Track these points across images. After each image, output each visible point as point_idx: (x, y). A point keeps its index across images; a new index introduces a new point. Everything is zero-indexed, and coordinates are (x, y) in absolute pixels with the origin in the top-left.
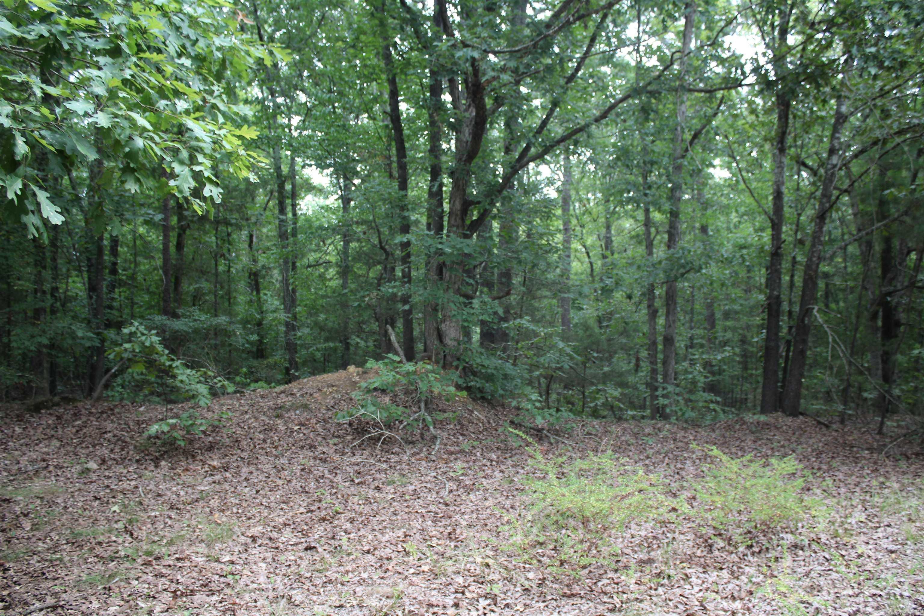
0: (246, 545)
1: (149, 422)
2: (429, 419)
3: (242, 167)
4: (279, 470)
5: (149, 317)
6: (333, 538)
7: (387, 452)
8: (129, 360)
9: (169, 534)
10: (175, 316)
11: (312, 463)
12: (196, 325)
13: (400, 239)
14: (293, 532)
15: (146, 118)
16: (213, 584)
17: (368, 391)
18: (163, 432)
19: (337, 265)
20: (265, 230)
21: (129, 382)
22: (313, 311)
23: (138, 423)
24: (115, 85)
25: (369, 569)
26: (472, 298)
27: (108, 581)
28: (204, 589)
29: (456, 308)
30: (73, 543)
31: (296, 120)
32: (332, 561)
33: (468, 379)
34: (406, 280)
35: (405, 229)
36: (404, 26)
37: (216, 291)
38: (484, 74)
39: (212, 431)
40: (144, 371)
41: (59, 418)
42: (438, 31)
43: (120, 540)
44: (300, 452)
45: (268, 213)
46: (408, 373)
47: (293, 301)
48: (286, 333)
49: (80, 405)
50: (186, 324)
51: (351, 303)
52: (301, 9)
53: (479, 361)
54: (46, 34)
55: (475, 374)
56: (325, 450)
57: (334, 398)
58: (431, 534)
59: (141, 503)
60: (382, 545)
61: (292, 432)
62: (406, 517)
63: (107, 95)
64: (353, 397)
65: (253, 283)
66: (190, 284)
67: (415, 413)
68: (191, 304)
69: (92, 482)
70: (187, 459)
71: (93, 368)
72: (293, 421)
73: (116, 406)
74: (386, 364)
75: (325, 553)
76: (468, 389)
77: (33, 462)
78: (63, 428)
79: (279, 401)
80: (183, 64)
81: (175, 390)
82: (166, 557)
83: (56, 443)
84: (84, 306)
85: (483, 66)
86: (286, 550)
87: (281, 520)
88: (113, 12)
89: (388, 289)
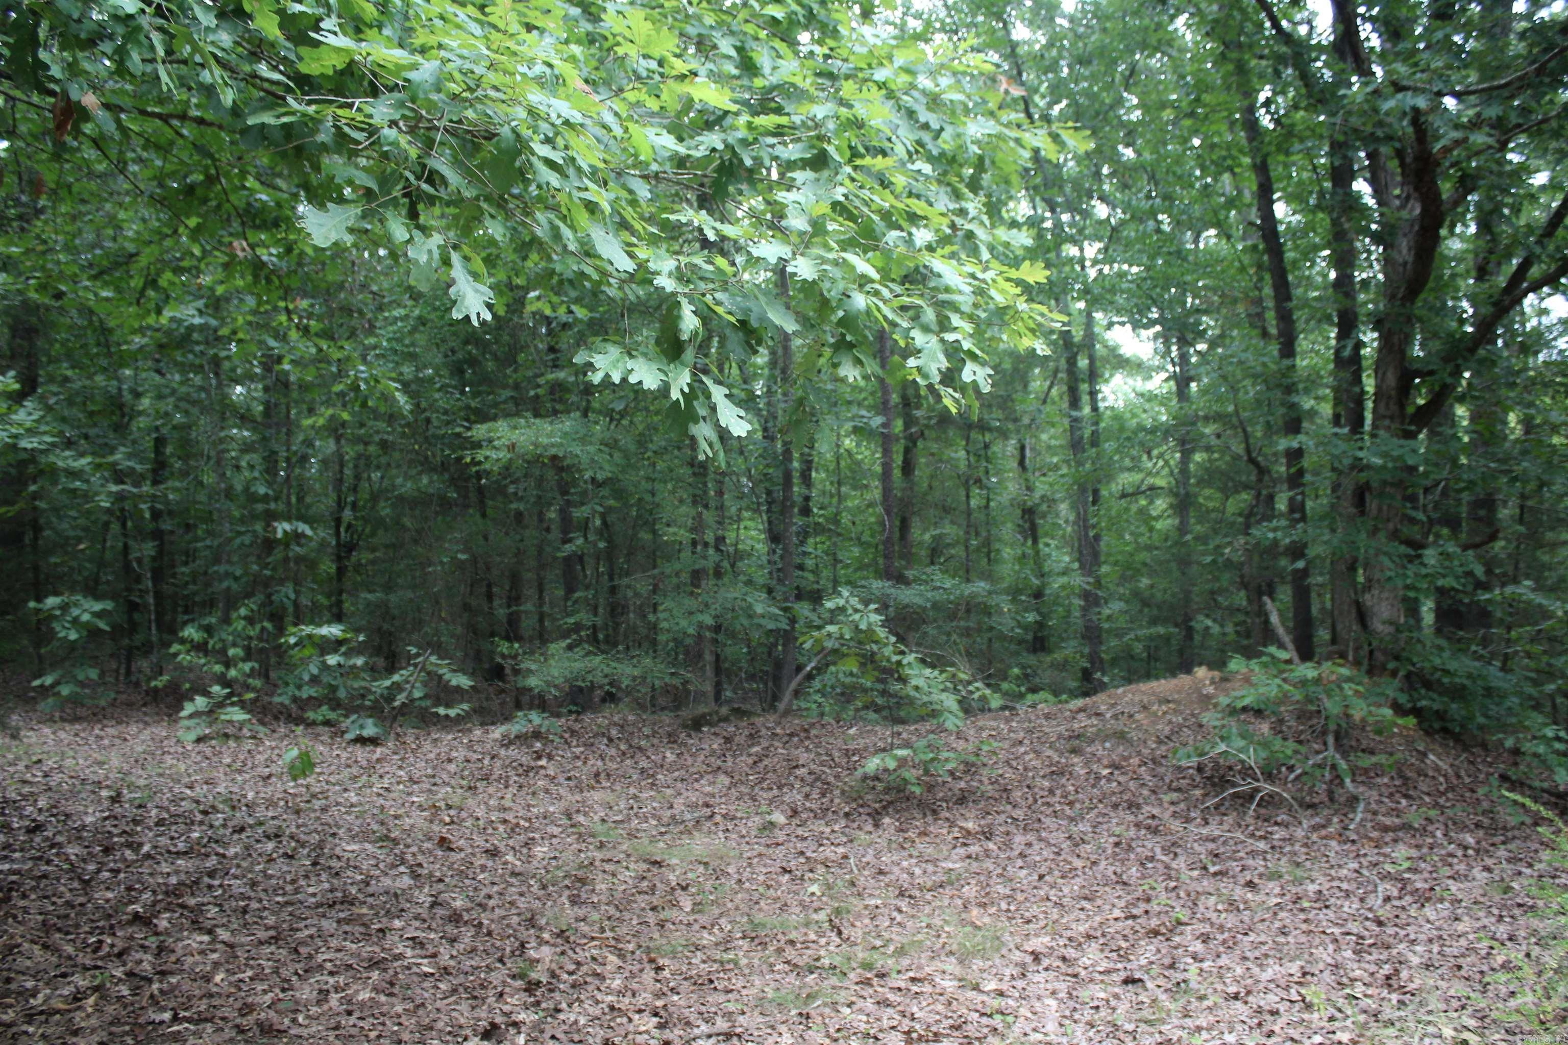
0: (1023, 965)
1: (862, 753)
2: (1343, 765)
3: (1023, 330)
4: (1077, 842)
5: (863, 582)
6: (1172, 966)
7: (1265, 820)
8: (835, 651)
9: (898, 938)
10: (901, 579)
11: (1132, 833)
12: (938, 596)
13: (1284, 443)
14: (1102, 951)
15: (868, 261)
16: (969, 1027)
17: (1233, 711)
18: (886, 770)
19: (1171, 492)
20: (1044, 437)
21: (833, 687)
22: (1129, 572)
23: (847, 754)
24: (820, 212)
25: (1239, 1027)
26: (1423, 546)
27: (806, 1004)
28: (956, 1034)
29: (1392, 566)
30: (753, 939)
31: (1091, 250)
32: (1172, 1007)
33: (1416, 695)
34: (1297, 516)
35: (1294, 426)
36: (1281, 67)
37: (967, 540)
38: (1438, 138)
39: (965, 772)
40: (855, 670)
41: (728, 740)
42: (1343, 71)
43: (823, 941)
44: (1112, 814)
45: (1048, 408)
46: (1303, 683)
47: (1096, 554)
48: (1085, 610)
49: (759, 721)
50: (921, 595)
51: (1195, 558)
52: (1095, 62)
53: (1437, 661)
54: (720, 146)
55: (1428, 685)
56: (1155, 811)
57: (1170, 722)
58: (1352, 975)
59: (853, 884)
60: (1261, 986)
61: (1098, 778)
62: (1303, 939)
63: (809, 229)
64: (1205, 721)
65: (1027, 525)
66: (926, 529)
67: (1318, 752)
68: (928, 560)
69: (778, 844)
70: (925, 815)
71: (778, 665)
72: (1099, 760)
73: (813, 725)
74: (1265, 665)
75: (1159, 992)
76: (1417, 712)
77: (693, 806)
78: (734, 756)
79: (1076, 726)
80: (919, 171)
81: (903, 701)
82: (894, 975)
83: (723, 780)
84: (761, 567)
85: (1436, 121)
86: (1092, 980)
87: (1081, 929)
88: (812, 100)
89: (1264, 533)
